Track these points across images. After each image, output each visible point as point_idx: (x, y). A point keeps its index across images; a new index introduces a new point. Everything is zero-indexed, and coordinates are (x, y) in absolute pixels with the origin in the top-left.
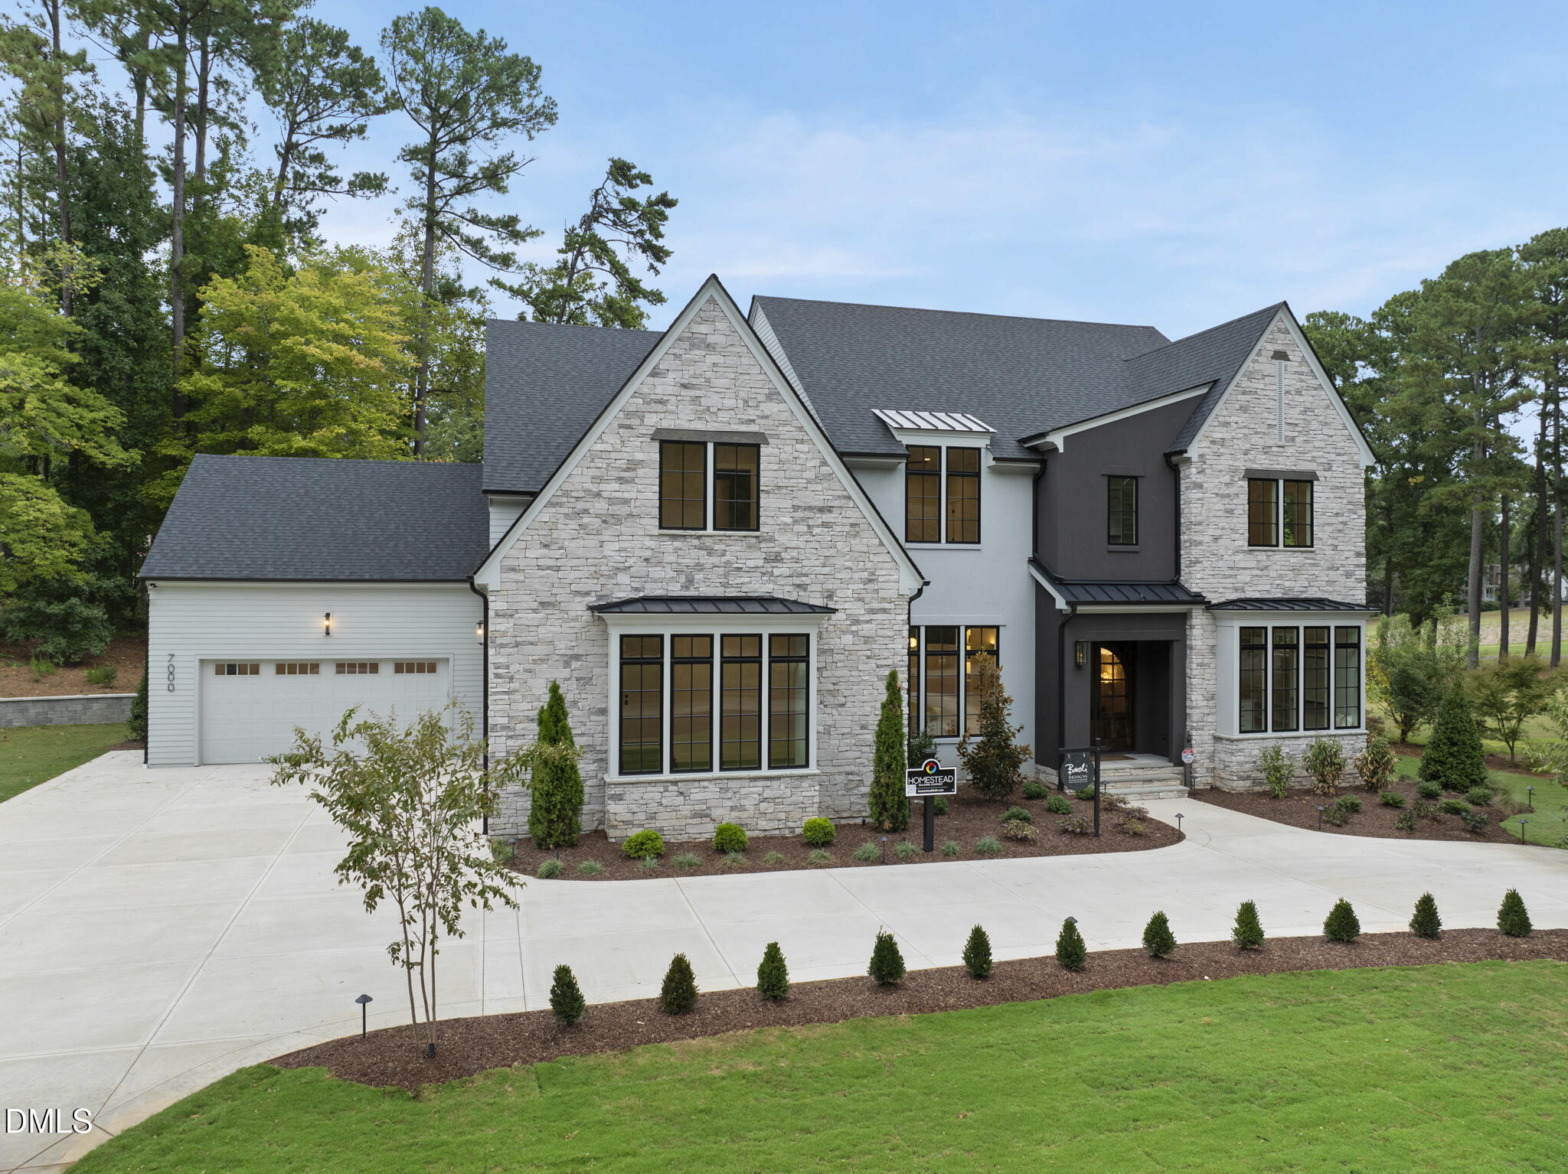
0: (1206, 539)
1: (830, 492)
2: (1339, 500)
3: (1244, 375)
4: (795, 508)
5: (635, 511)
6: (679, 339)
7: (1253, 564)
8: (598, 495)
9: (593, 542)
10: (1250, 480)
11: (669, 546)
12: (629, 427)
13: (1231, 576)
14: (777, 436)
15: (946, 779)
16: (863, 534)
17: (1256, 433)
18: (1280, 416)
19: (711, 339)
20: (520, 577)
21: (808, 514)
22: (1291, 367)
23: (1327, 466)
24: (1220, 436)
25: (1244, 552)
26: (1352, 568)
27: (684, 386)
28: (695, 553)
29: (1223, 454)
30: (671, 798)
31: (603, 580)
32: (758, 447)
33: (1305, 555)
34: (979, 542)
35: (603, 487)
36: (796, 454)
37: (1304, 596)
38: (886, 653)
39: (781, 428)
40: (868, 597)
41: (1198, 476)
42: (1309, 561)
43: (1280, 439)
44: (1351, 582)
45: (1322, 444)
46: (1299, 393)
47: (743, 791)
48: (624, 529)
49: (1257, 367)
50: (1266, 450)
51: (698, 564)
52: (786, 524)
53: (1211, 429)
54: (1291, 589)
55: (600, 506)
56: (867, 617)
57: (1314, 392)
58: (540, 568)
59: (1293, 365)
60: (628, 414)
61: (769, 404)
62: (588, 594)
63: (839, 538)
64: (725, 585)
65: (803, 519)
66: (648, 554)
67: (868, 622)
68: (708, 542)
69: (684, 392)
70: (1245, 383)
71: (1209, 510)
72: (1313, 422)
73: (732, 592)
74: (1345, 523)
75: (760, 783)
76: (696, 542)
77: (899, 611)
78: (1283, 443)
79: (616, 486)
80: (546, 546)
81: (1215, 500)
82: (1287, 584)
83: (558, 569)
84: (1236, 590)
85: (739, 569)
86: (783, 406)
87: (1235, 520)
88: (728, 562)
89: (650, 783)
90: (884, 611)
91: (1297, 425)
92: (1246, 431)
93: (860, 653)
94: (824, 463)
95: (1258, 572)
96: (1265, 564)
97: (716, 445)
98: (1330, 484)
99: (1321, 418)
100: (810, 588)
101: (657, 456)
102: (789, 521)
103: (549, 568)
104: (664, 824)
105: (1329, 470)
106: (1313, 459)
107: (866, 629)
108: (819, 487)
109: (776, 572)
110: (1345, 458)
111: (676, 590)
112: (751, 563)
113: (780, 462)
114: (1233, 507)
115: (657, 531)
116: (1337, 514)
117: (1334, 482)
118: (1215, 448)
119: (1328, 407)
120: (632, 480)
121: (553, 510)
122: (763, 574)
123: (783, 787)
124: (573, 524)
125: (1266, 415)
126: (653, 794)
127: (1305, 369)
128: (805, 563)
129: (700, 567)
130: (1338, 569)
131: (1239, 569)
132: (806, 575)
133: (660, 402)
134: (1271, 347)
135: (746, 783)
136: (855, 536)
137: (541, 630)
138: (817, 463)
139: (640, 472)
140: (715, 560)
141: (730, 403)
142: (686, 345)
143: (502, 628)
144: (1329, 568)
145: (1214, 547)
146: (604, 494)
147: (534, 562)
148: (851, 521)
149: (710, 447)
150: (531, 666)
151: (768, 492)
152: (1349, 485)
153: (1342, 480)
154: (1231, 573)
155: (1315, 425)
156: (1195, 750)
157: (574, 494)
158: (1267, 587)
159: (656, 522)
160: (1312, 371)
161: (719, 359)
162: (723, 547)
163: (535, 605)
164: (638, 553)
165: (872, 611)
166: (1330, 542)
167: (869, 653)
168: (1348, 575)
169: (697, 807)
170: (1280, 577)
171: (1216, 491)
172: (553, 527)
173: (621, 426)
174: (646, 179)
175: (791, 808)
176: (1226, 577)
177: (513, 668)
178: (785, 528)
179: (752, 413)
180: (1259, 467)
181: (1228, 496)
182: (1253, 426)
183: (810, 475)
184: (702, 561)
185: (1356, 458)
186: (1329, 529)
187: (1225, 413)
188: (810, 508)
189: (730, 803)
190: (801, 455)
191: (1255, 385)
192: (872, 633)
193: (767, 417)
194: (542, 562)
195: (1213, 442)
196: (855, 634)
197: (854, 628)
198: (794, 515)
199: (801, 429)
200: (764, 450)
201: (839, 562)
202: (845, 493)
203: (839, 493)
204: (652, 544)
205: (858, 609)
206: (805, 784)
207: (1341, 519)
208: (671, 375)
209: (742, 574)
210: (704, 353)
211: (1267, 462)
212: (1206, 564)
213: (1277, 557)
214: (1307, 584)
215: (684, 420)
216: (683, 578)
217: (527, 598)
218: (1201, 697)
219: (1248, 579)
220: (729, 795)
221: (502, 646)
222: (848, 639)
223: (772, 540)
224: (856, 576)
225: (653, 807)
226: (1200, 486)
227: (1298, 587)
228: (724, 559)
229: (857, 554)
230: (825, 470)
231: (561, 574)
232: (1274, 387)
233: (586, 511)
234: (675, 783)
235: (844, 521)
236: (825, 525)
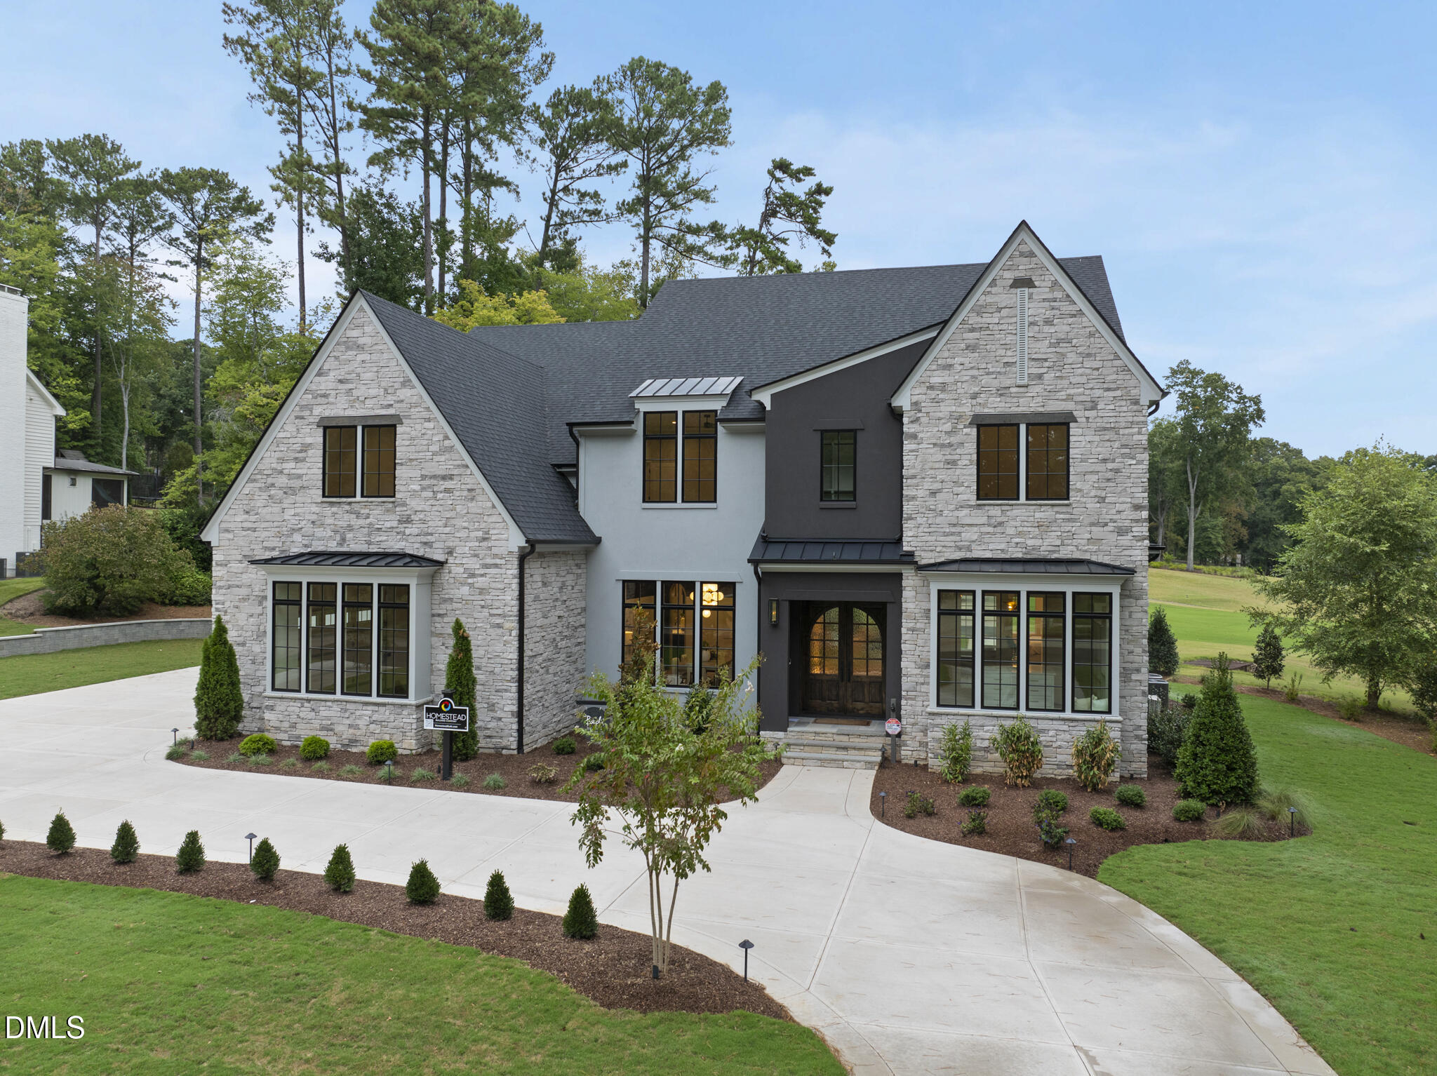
0: (920, 493)
1: (451, 462)
2: (1108, 444)
3: (972, 310)
4: (423, 477)
5: (305, 484)
6: (338, 344)
7: (984, 520)
8: (281, 472)
9: (276, 509)
10: (979, 427)
11: (329, 511)
12: (302, 418)
13: (952, 534)
14: (408, 417)
15: (460, 718)
16: (479, 498)
17: (988, 374)
18: (1022, 351)
19: (361, 341)
20: (230, 536)
21: (433, 482)
22: (1039, 294)
23: (1089, 405)
24: (940, 380)
25: (970, 506)
26: (1127, 523)
27: (341, 381)
28: (346, 516)
29: (943, 400)
30: (306, 713)
31: (283, 539)
32: (394, 426)
33: (1056, 509)
34: (715, 501)
35: (285, 465)
36: (423, 431)
37: (1054, 556)
38: (497, 604)
39: (412, 410)
40: (482, 553)
41: (911, 426)
42: (1062, 516)
43: (1022, 378)
44: (1125, 540)
45: (1084, 379)
46: (1048, 322)
47: (358, 713)
48: (298, 499)
49: (989, 299)
50: (1002, 392)
51: (349, 526)
52: (414, 491)
53: (927, 371)
54: (1034, 548)
55: (282, 481)
56: (482, 571)
57: (1071, 320)
58: (244, 529)
59: (1042, 290)
60: (303, 407)
61: (404, 390)
62: (274, 549)
63: (459, 502)
64: (369, 543)
65: (429, 486)
66: (314, 517)
67: (482, 575)
68: (356, 507)
69: (340, 386)
70: (974, 320)
71: (924, 462)
72: (1069, 355)
73: (374, 549)
74: (1117, 471)
75: (370, 708)
76: (347, 507)
77: (509, 566)
78: (1025, 382)
79: (292, 465)
80: (247, 512)
81: (932, 451)
82: (1030, 542)
83: (254, 530)
84: (960, 549)
85: (379, 529)
86: (413, 391)
87: (958, 472)
88: (370, 524)
89: (291, 699)
90: (496, 566)
91: (1046, 360)
92: (975, 372)
93: (475, 603)
94: (447, 438)
95: (990, 529)
96: (999, 520)
97: (364, 427)
98: (1094, 425)
99: (1080, 349)
100: (435, 545)
101: (321, 440)
102: (417, 487)
103: (249, 529)
104: (302, 733)
105: (1094, 408)
106: (1070, 398)
107: (480, 582)
108: (443, 458)
109: (408, 531)
110: (1118, 393)
111: (333, 547)
112: (388, 525)
113: (412, 439)
114: (957, 457)
115: (320, 499)
116: (1105, 461)
117: (1101, 423)
118: (933, 394)
119: (1091, 335)
120: (304, 460)
121: (251, 485)
122: (398, 533)
123: (387, 713)
124: (265, 495)
125: (1002, 352)
126: (294, 708)
127: (1058, 295)
128: (430, 523)
129: (350, 528)
130: (1106, 524)
131: (963, 526)
132: (431, 534)
133: (325, 396)
134: (1009, 276)
135: (360, 706)
136: (472, 499)
137: (244, 576)
138: (441, 437)
139: (310, 452)
140: (361, 522)
141: (373, 392)
142: (343, 348)
143: (220, 574)
144: (1092, 524)
145: (931, 502)
146: (285, 471)
147: (240, 525)
148: (468, 487)
149: (359, 429)
150: (237, 604)
151: (401, 464)
152: (1123, 425)
153: (1112, 420)
154: (953, 530)
155: (1072, 357)
156: (904, 721)
157: (265, 472)
158: (1003, 546)
159: (320, 492)
160: (1068, 296)
161: (366, 357)
162: (367, 511)
163: (240, 557)
164: (307, 517)
165: (486, 566)
166: (1093, 493)
167: (483, 603)
168: (1121, 532)
169: (324, 722)
170: (1020, 534)
171: (934, 441)
172: (250, 496)
173: (297, 417)
174: (808, 171)
175: (394, 731)
176: (946, 534)
177: (227, 604)
178: (414, 494)
179: (390, 399)
180: (992, 411)
181: (950, 445)
182: (984, 366)
183: (435, 448)
184: (352, 523)
185: (1134, 392)
186: (1094, 478)
187: (946, 354)
188: (434, 477)
189: (348, 722)
190: (429, 432)
191: (987, 319)
192: (485, 586)
193: (402, 401)
194: (246, 525)
195: (931, 388)
196: (471, 585)
197: (470, 581)
198: (422, 482)
199: (428, 409)
200: (399, 429)
201: (460, 523)
202: (463, 463)
203: (459, 462)
204: (315, 509)
205: (474, 564)
206: (405, 712)
207: (1110, 466)
208: (332, 374)
209: (381, 533)
210: (355, 353)
211: (1003, 404)
212: (920, 520)
213: (1016, 512)
214: (1058, 542)
215: (340, 409)
216: (338, 538)
217: (235, 552)
218: (913, 665)
219: (975, 537)
220: (347, 715)
221: (220, 588)
222: (465, 590)
223: (404, 505)
224: (473, 534)
225: (294, 719)
226: (914, 436)
227: (1045, 546)
228: (368, 521)
229: (472, 516)
230: (447, 443)
231: (256, 534)
232: (1013, 320)
233: (273, 485)
234: (309, 700)
235: (463, 487)
236: (447, 491)
